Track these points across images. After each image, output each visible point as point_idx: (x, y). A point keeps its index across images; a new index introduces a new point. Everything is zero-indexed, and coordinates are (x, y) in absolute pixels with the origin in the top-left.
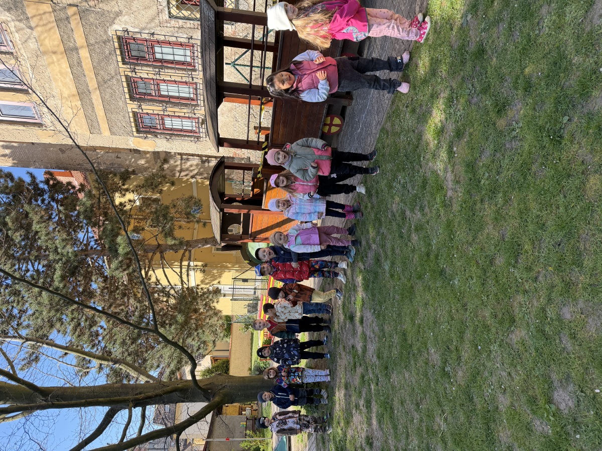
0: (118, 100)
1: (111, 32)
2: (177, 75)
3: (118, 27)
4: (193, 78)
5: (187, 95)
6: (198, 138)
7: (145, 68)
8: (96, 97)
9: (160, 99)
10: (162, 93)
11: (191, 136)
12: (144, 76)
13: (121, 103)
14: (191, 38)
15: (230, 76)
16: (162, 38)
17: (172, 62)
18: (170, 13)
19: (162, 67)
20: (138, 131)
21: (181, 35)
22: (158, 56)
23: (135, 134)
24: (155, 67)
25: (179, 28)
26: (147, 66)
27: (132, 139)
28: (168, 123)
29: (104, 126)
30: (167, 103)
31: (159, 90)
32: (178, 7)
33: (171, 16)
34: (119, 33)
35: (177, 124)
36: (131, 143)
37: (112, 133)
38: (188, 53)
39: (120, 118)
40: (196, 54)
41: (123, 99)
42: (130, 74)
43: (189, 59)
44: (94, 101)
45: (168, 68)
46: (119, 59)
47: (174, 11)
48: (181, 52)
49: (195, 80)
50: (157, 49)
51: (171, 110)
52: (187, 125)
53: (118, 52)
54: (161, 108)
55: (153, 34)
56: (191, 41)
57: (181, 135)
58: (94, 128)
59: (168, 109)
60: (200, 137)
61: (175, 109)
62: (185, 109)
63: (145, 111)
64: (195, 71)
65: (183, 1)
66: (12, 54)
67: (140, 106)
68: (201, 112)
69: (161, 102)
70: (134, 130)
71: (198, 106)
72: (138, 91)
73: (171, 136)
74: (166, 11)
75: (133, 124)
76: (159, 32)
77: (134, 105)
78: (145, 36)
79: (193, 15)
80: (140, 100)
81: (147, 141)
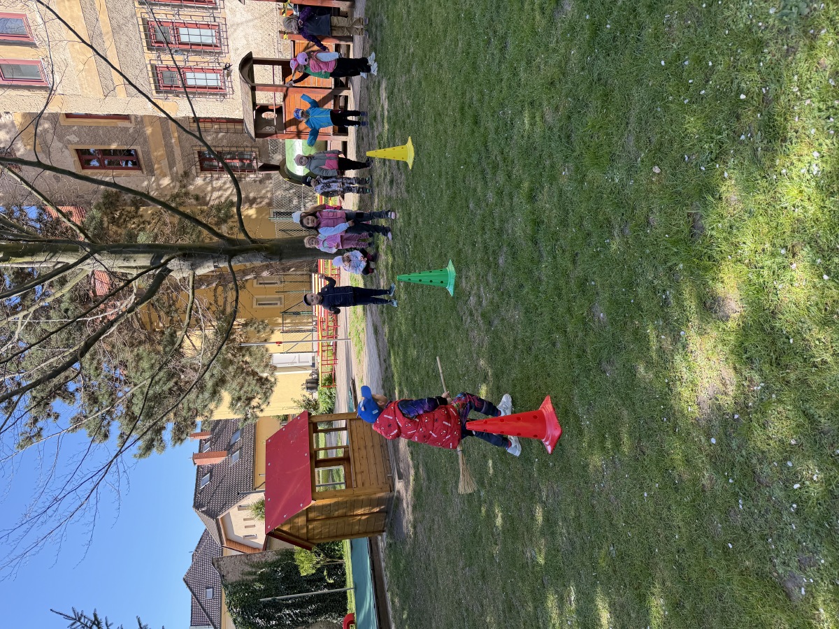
0: (135, 50)
2: (196, 15)
4: (214, 18)
5: (210, 41)
6: (224, 95)
7: (162, 9)
9: (181, 47)
10: (183, 39)
11: (216, 94)
12: (161, 17)
13: (138, 54)
19: (181, 7)
20: (157, 90)
23: (154, 93)
24: (174, 6)
28: (191, 79)
30: (188, 51)
31: (178, 36)
35: (200, 79)
36: (150, 107)
37: (129, 94)
39: (137, 73)
41: (140, 48)
42: (146, 16)
45: (188, 7)
49: (217, 21)
51: (193, 58)
52: (212, 80)
54: (182, 57)
57: (206, 94)
58: (108, 92)
59: (190, 59)
60: (226, 95)
61: (197, 58)
62: (208, 58)
63: (164, 63)
64: (216, 9)
67: (159, 56)
68: (225, 60)
69: (181, 51)
70: (153, 87)
71: (222, 53)
72: (156, 38)
73: (194, 94)
75: (152, 80)
77: (154, 55)
80: (159, 50)
81: (168, 103)
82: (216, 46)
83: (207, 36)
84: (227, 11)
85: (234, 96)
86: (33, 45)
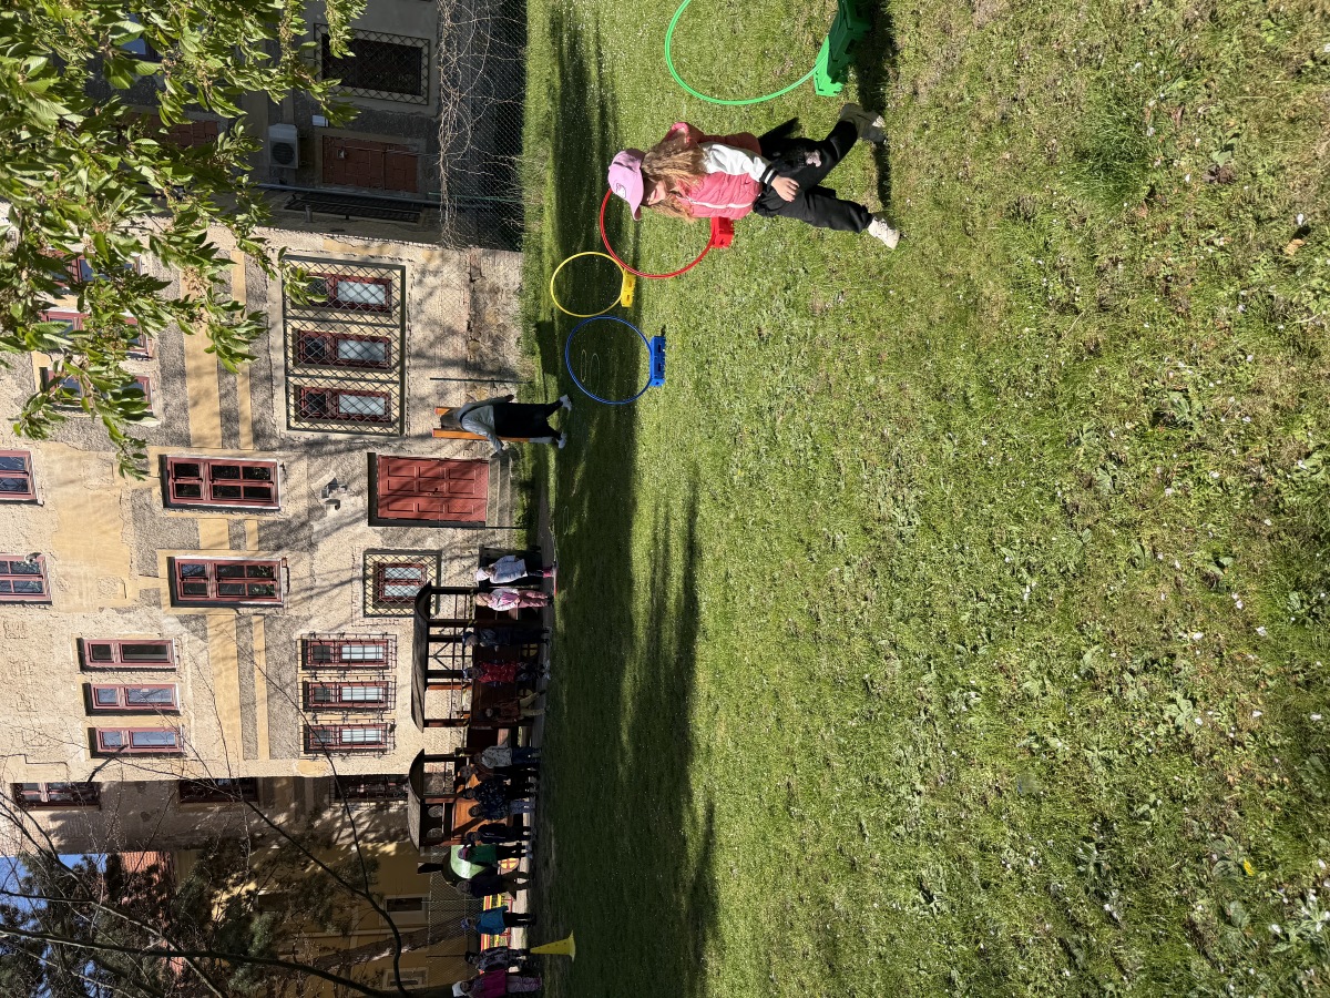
0: (289, 711)
1: (296, 636)
2: (365, 676)
3: (304, 632)
4: (384, 677)
5: (375, 698)
6: (384, 751)
7: (328, 671)
8: (261, 711)
9: (341, 705)
10: (344, 698)
11: (374, 750)
12: (325, 679)
13: (291, 715)
14: (386, 634)
15: (433, 665)
16: (353, 637)
17: (361, 661)
18: (365, 612)
19: (348, 669)
20: (307, 751)
21: (374, 632)
22: (345, 657)
23: (302, 754)
24: (340, 669)
25: (373, 625)
26: (330, 669)
27: (297, 762)
28: (347, 736)
29: (263, 748)
30: (349, 709)
31: (340, 695)
32: (374, 606)
33: (366, 615)
34: (304, 637)
35: (358, 735)
36: (295, 768)
37: (272, 756)
38: (381, 650)
39: (286, 734)
40: (390, 650)
41: (295, 711)
42: (309, 680)
43: (381, 656)
44: (258, 715)
45: (354, 668)
46: (300, 663)
47: (370, 610)
48: (373, 649)
49: (387, 679)
50: (345, 649)
51: (353, 718)
52: (372, 735)
53: (300, 658)
54: (340, 717)
55: (344, 634)
56: (386, 637)
57: (362, 751)
58: (250, 751)
59: (350, 717)
60: (386, 750)
61: (359, 716)
62: (371, 716)
63: (319, 723)
64: (387, 668)
65: (380, 600)
66: (174, 670)
67: (315, 717)
68: (390, 717)
69: (341, 709)
70: (302, 748)
71: (386, 709)
72: (315, 699)
73: (348, 752)
74: (361, 612)
75: (302, 742)
76: (350, 632)
77: (309, 716)
78: (334, 637)
79: (390, 613)
80: (317, 710)
81: (316, 763)
82: (381, 702)
83: (373, 694)
84: (398, 669)
85: (395, 752)
86: (176, 713)
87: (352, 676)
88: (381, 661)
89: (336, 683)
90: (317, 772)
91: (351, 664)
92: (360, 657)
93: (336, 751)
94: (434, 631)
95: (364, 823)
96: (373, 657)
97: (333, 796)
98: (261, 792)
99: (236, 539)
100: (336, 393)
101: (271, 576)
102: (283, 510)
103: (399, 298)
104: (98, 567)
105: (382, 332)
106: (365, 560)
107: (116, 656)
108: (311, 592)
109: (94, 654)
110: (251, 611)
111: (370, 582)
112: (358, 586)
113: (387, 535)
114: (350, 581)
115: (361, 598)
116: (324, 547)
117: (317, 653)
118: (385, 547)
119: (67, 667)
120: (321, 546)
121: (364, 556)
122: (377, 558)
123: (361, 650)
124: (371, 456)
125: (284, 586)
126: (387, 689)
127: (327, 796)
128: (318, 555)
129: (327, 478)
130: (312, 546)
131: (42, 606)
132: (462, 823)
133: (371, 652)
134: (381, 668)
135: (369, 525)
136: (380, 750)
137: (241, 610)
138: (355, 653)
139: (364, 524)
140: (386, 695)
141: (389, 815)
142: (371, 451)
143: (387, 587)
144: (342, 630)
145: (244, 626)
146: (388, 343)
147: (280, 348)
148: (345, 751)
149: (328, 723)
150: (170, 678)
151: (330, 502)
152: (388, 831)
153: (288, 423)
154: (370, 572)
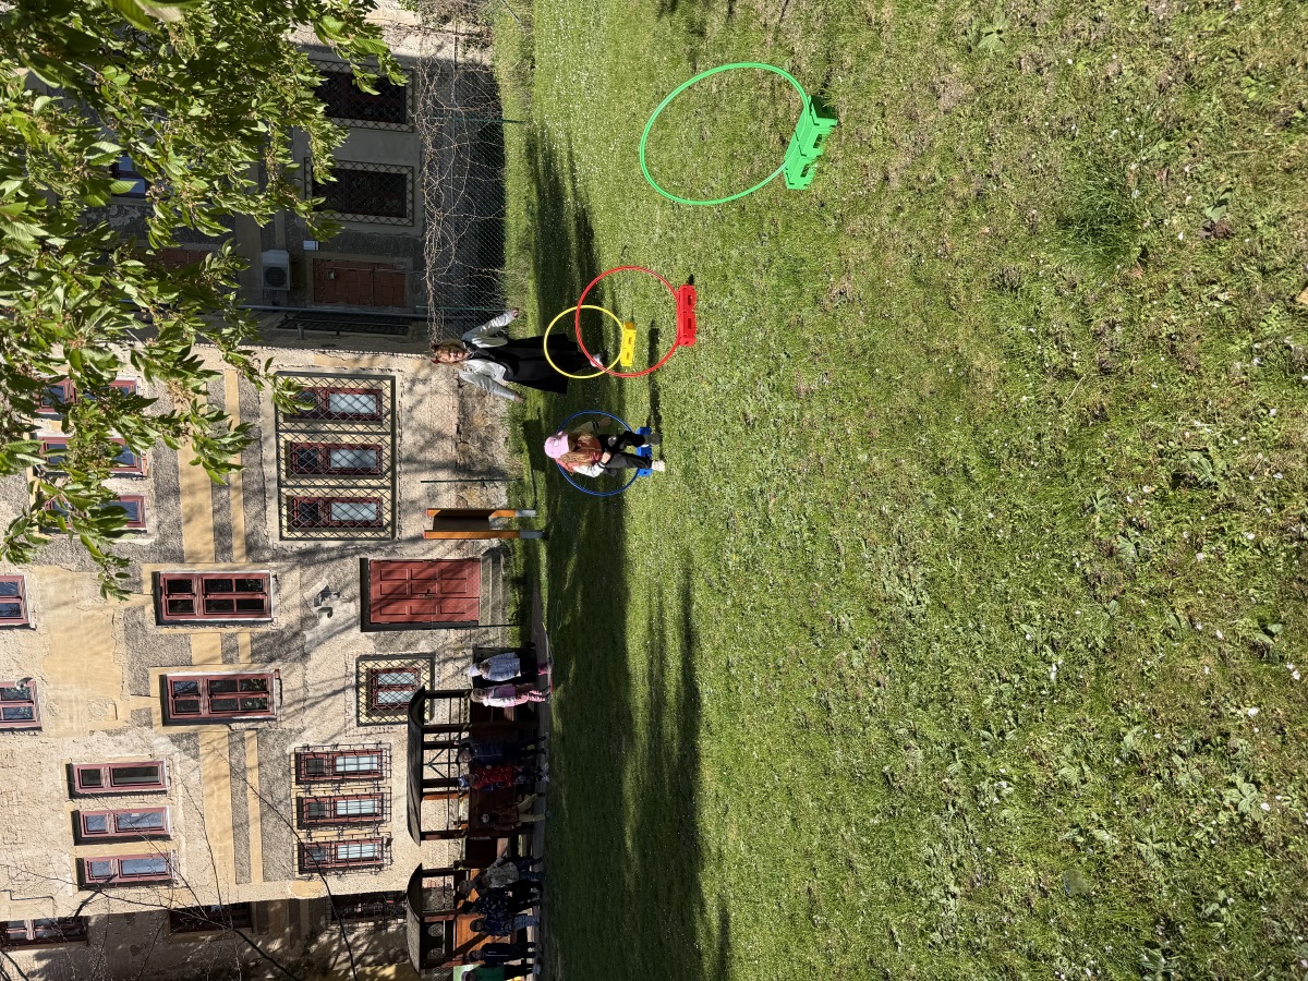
0: (283, 830)
1: (290, 750)
2: (359, 788)
3: (295, 746)
4: (379, 788)
5: (371, 811)
6: (380, 867)
7: (322, 785)
8: (254, 831)
9: (336, 820)
10: (340, 812)
11: (370, 867)
12: (320, 794)
13: (285, 835)
14: (380, 743)
15: (428, 774)
16: (347, 748)
17: (355, 773)
18: (358, 721)
19: (342, 782)
20: (301, 871)
21: (369, 742)
22: (340, 769)
23: (297, 875)
24: (334, 782)
25: (367, 735)
26: (324, 782)
27: (292, 882)
28: (342, 853)
29: (257, 870)
30: (344, 824)
31: (335, 809)
32: (367, 715)
33: (359, 724)
34: (297, 751)
35: (354, 852)
36: (289, 889)
37: (266, 879)
38: (375, 760)
39: (281, 854)
40: (384, 760)
41: (289, 828)
42: (303, 795)
43: (375, 767)
44: (251, 838)
45: (349, 780)
46: (294, 778)
47: (363, 719)
48: (367, 760)
49: (382, 790)
50: (340, 761)
51: (349, 833)
52: (368, 850)
53: (293, 771)
54: (336, 833)
55: (337, 745)
56: (381, 746)
57: (358, 867)
58: (242, 875)
59: (345, 832)
60: (382, 865)
61: (355, 831)
62: (367, 830)
63: (314, 841)
64: (382, 779)
65: (373, 708)
66: (165, 792)
67: (310, 834)
68: (386, 830)
69: (336, 825)
70: (296, 868)
71: (382, 821)
72: (310, 815)
73: (344, 869)
74: (355, 720)
75: (296, 861)
76: (344, 742)
77: (302, 834)
78: (327, 749)
79: (383, 720)
80: (310, 827)
81: (311, 883)
82: (377, 815)
83: (368, 806)
84: (393, 780)
85: (392, 867)
86: (166, 838)
87: (348, 788)
88: (375, 772)
89: (330, 797)
90: (312, 894)
91: (346, 777)
92: (354, 768)
93: (333, 869)
94: (429, 738)
95: (362, 945)
96: (367, 767)
97: (330, 917)
98: (254, 917)
99: (229, 653)
100: (328, 501)
101: (264, 689)
102: (275, 620)
103: (389, 407)
104: (89, 689)
105: (374, 439)
106: (357, 667)
107: (106, 782)
108: (305, 703)
109: (83, 780)
110: (244, 726)
111: (363, 690)
112: (351, 694)
113: (380, 640)
114: (344, 690)
115: (354, 707)
116: (316, 657)
117: (311, 767)
118: (378, 653)
119: (55, 794)
120: (313, 655)
121: (357, 663)
122: (370, 664)
123: (355, 761)
124: (363, 561)
125: (276, 699)
126: (382, 800)
127: (323, 917)
128: (310, 664)
129: (319, 586)
130: (305, 656)
131: (32, 733)
132: (464, 942)
133: (365, 763)
134: (378, 779)
135: (362, 631)
136: (377, 866)
137: (233, 726)
138: (347, 764)
139: (357, 630)
140: (382, 808)
141: (388, 934)
142: (363, 556)
143: (380, 693)
144: (336, 740)
145: (237, 741)
146: (380, 450)
147: (273, 461)
148: (340, 869)
149: (323, 840)
150: (161, 801)
151: (323, 610)
152: (387, 952)
153: (281, 533)
154: (363, 679)
